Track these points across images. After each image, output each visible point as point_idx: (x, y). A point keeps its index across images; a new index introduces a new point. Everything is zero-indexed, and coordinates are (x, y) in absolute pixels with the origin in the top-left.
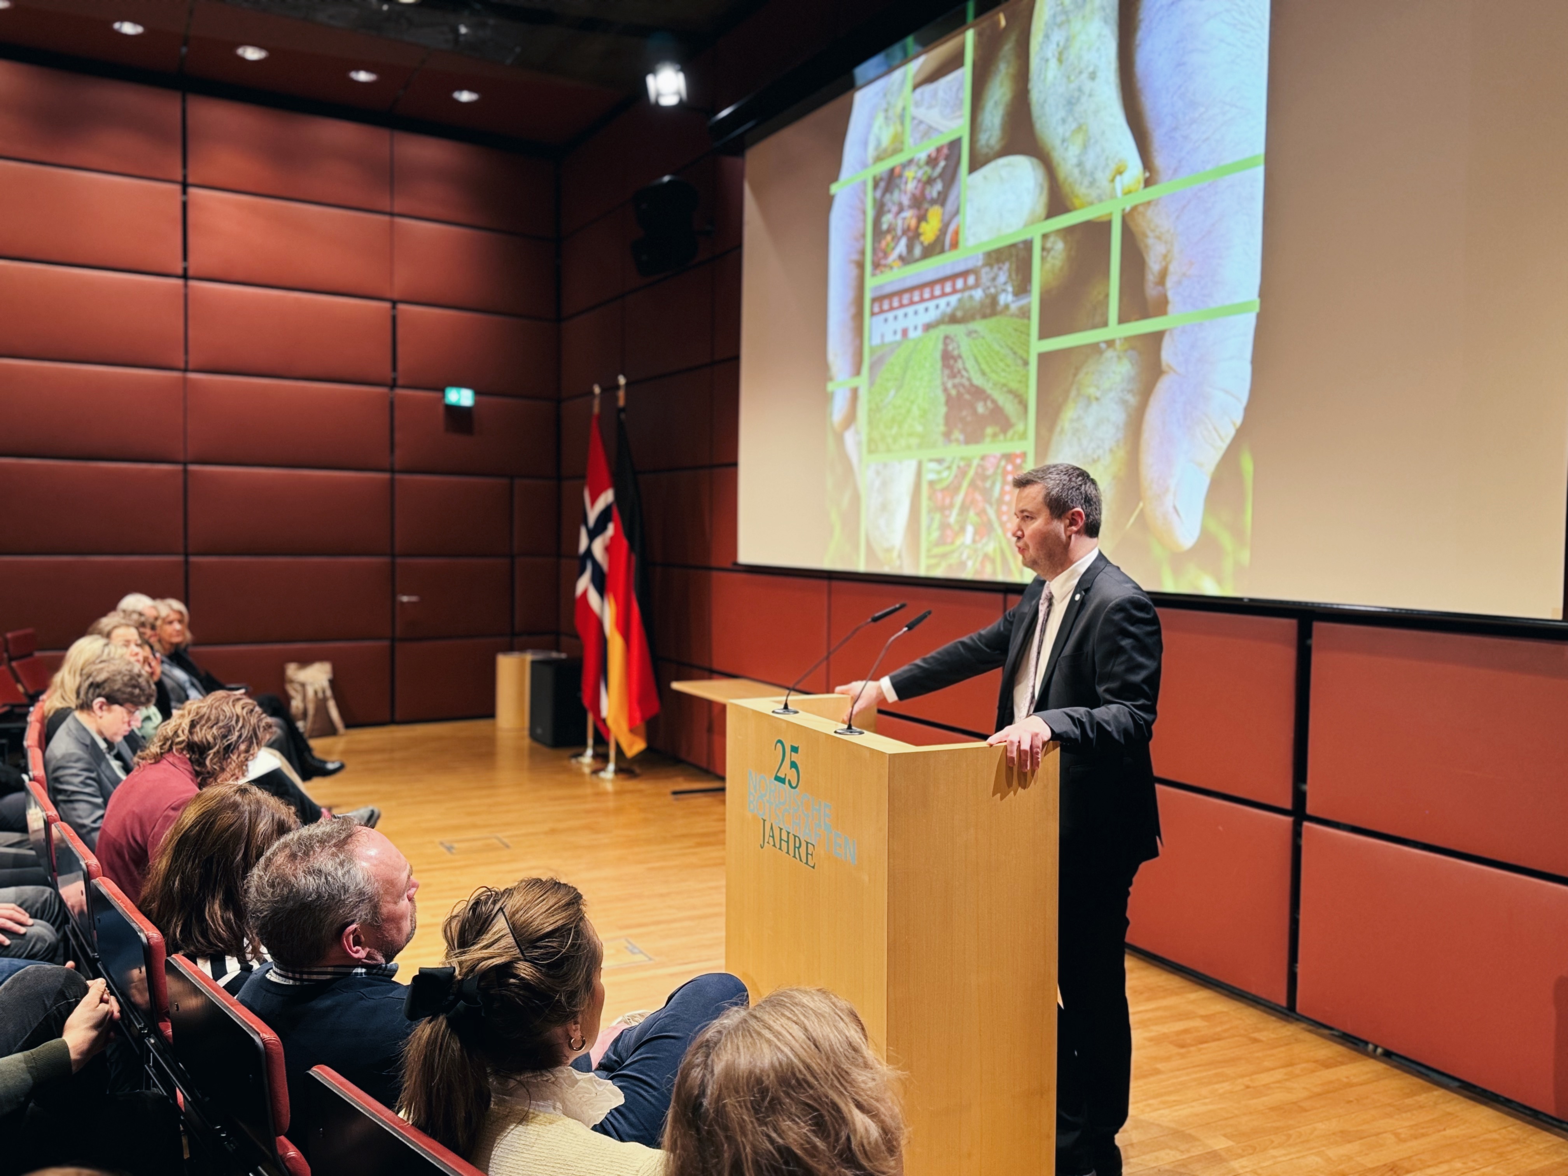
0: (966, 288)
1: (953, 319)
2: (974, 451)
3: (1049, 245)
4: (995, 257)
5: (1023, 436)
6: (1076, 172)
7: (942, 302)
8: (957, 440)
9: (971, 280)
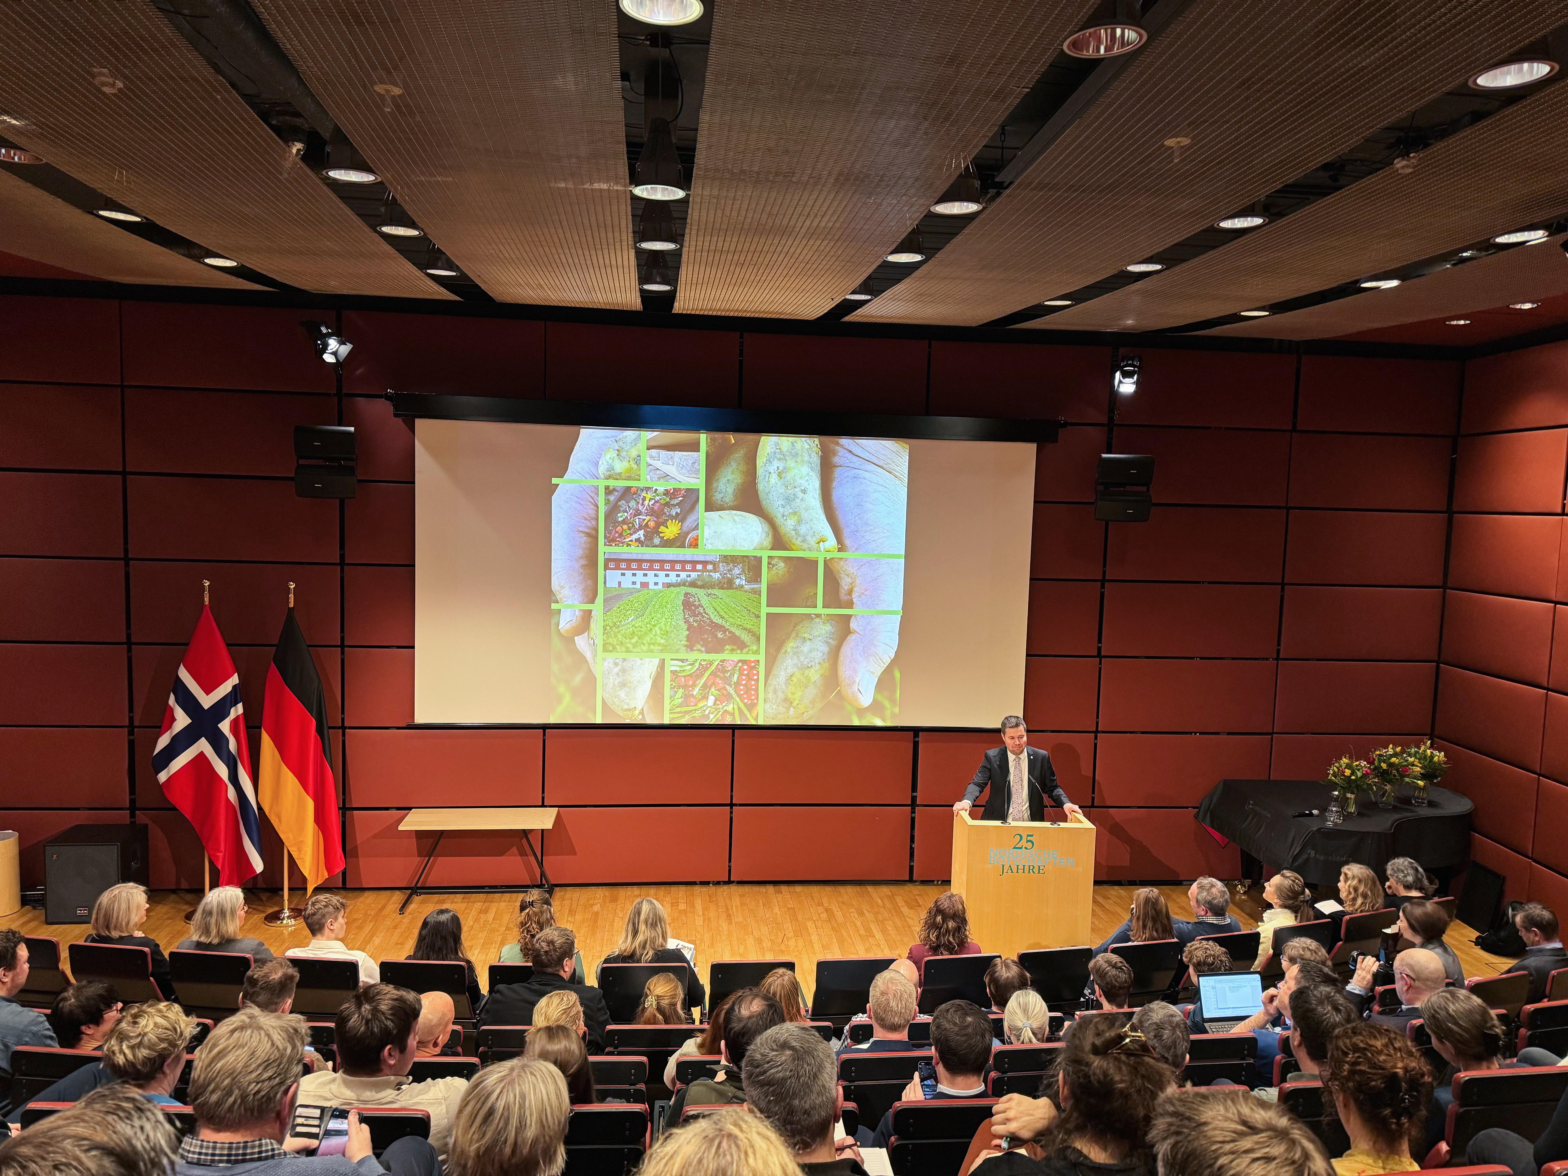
0: (704, 569)
1: (693, 584)
2: (716, 658)
3: (773, 562)
4: (730, 560)
5: (757, 652)
6: (793, 533)
7: (683, 575)
8: (698, 650)
9: (710, 567)
